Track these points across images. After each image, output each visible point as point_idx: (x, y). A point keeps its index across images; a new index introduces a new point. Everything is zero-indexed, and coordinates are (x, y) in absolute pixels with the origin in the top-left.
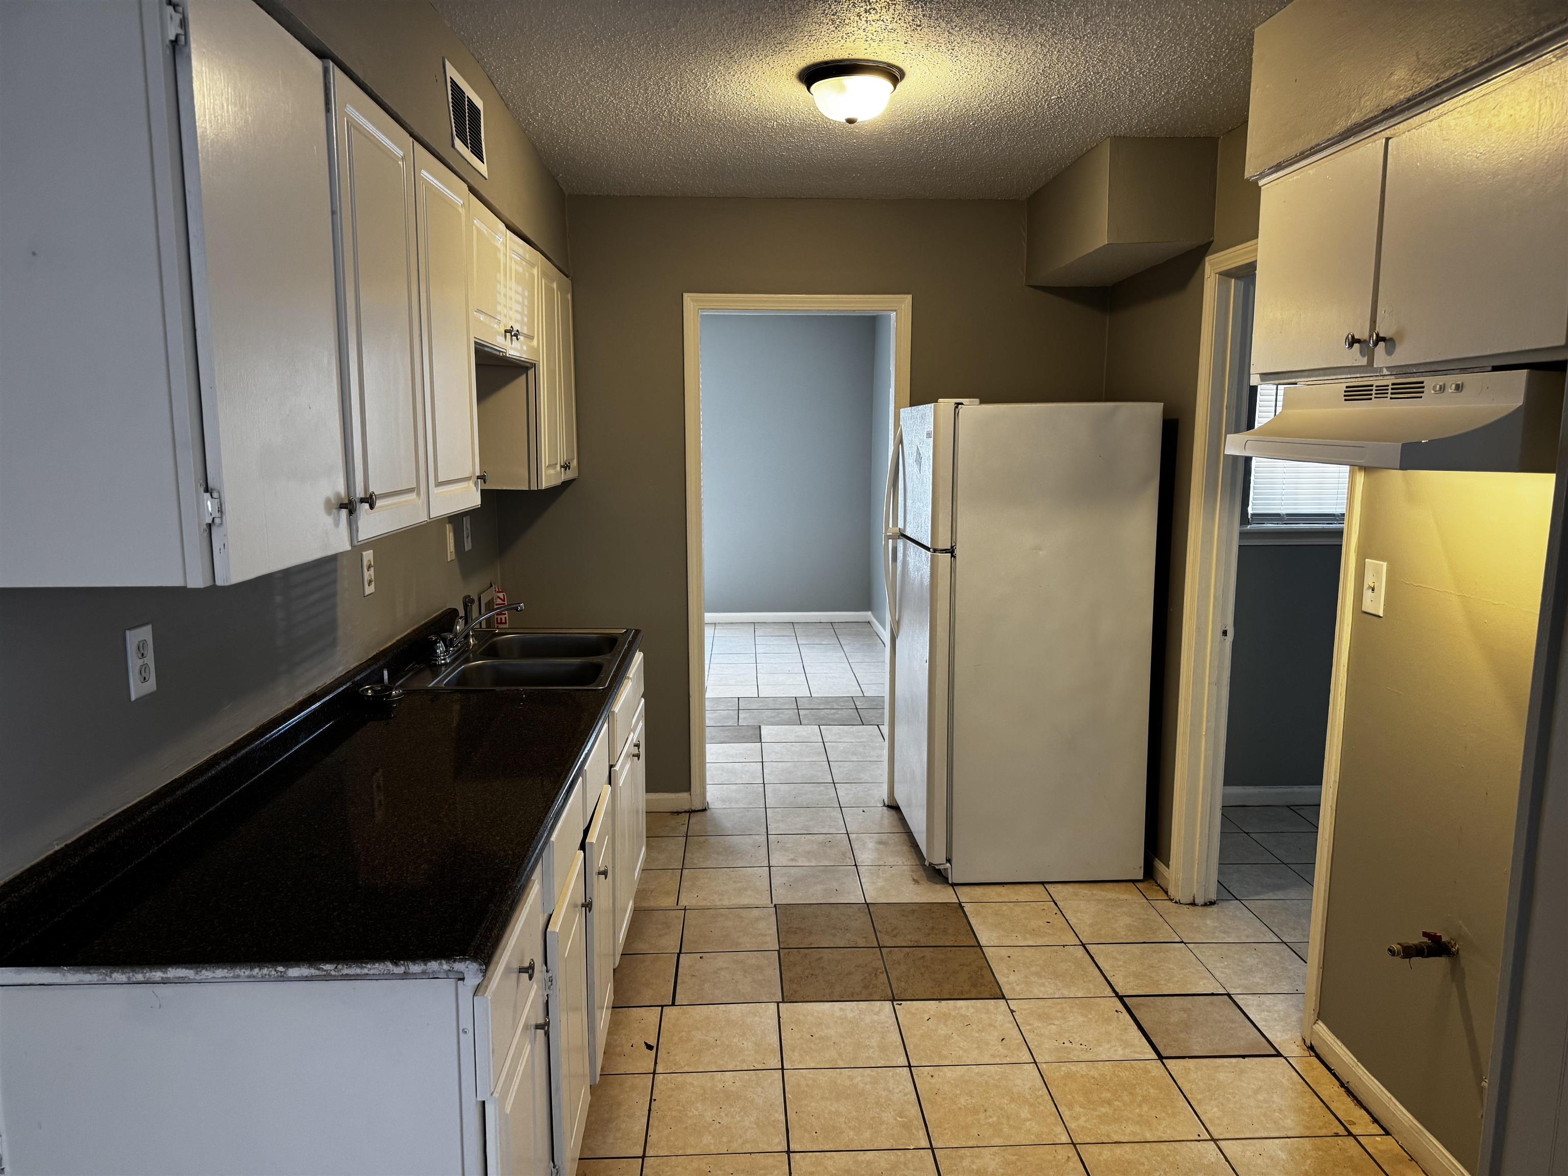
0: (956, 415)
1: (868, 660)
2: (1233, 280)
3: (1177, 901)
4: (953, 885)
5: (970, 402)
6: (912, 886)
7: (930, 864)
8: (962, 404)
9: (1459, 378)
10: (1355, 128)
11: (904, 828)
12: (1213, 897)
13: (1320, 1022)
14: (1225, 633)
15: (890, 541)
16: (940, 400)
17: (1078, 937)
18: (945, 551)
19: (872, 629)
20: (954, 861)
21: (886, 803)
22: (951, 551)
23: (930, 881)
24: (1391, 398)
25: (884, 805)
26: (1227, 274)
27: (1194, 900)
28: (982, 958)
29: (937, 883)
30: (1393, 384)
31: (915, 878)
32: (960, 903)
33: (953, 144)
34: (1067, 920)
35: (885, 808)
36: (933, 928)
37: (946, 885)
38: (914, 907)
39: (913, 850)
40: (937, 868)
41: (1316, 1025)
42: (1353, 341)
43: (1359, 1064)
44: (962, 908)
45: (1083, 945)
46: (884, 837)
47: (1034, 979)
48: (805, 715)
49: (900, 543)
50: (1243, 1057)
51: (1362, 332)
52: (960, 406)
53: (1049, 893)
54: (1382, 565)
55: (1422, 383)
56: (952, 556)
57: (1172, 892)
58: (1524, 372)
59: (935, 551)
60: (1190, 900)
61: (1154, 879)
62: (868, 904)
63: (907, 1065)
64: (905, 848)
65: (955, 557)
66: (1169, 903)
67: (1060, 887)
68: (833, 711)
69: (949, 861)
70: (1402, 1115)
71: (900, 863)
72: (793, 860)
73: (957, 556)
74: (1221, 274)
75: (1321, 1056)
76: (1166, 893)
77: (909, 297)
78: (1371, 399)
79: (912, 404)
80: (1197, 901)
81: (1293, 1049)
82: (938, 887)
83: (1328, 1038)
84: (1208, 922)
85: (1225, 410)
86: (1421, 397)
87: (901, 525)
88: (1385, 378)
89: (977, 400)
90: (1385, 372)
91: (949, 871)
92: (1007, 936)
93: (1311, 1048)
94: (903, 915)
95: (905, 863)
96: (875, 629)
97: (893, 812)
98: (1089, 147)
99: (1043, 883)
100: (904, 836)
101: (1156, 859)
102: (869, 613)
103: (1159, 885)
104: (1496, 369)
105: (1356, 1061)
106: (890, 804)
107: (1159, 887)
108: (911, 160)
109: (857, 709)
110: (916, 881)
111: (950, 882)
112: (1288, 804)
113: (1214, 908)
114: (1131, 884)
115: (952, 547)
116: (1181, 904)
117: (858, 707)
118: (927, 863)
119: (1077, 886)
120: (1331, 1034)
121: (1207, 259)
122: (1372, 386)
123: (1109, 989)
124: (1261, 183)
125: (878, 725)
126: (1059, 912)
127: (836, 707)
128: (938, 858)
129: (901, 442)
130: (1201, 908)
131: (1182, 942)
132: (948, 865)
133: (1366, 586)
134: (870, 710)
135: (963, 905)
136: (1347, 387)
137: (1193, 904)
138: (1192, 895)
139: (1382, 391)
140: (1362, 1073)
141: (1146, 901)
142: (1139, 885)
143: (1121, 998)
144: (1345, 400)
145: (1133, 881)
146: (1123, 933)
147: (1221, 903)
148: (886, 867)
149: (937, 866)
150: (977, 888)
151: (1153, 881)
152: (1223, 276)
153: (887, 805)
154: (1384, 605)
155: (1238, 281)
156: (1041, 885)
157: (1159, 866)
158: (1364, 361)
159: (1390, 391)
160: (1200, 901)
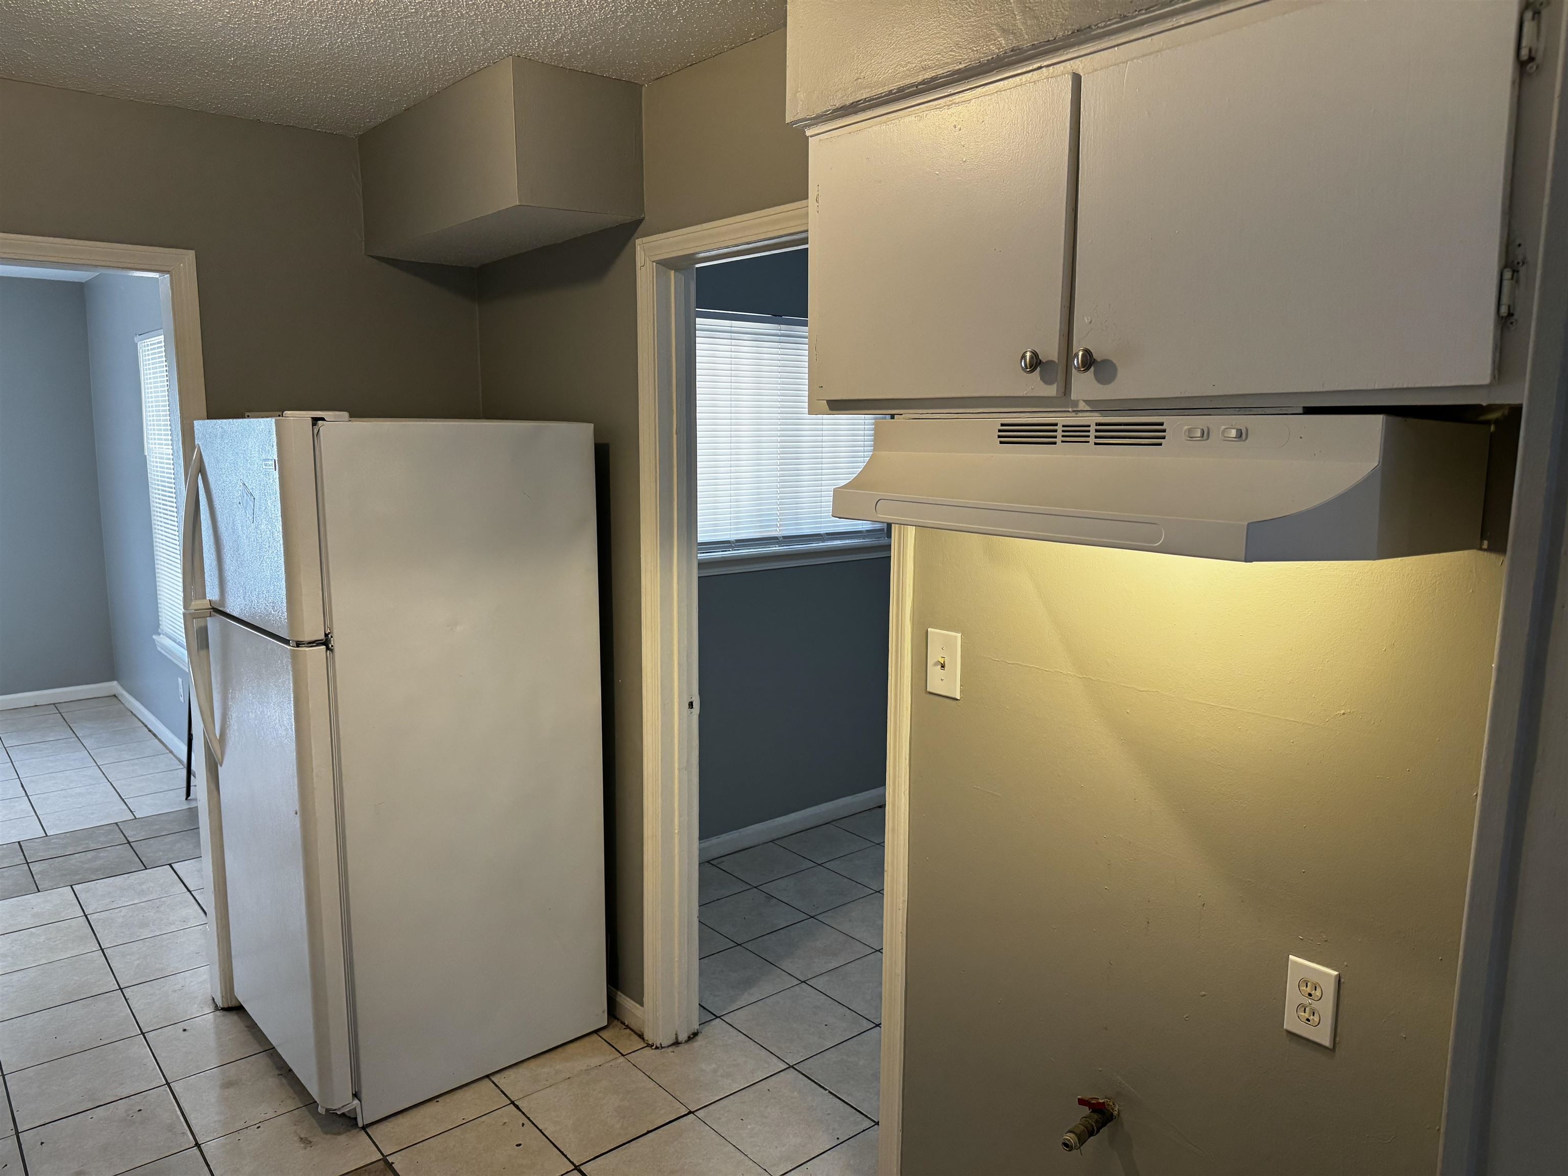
0: (316, 436)
1: (128, 757)
2: (672, 272)
3: (659, 1045)
4: (364, 1128)
5: (335, 416)
6: (302, 1153)
7: (327, 1110)
8: (323, 419)
9: (1244, 421)
11: (259, 1043)
12: (695, 1027)
14: (691, 705)
16: (287, 413)
17: (565, 1156)
18: (312, 643)
19: (122, 706)
20: (364, 1095)
21: (220, 1004)
22: (326, 642)
23: (326, 1133)
24: (1096, 444)
25: (217, 1008)
26: (667, 264)
27: (677, 1038)
29: (339, 1134)
30: (1097, 424)
31: (302, 1136)
32: (384, 1159)
34: (541, 1131)
35: (218, 1013)
37: (354, 1131)
39: (284, 1081)
40: (339, 1113)
44: (390, 1165)
45: (577, 1168)
46: (232, 1070)
48: (42, 872)
49: (214, 624)
52: (320, 422)
53: (502, 1091)
55: (1162, 424)
56: (328, 648)
57: (649, 1036)
58: (1379, 419)
59: (298, 644)
60: (672, 1039)
61: (618, 1020)
64: (272, 1081)
65: (332, 650)
66: (648, 1052)
67: (510, 1072)
68: (90, 855)
69: (356, 1095)
71: (271, 1114)
73: (336, 649)
74: (659, 263)
76: (641, 1036)
77: (191, 254)
78: (1055, 443)
79: (210, 416)
80: (680, 1039)
82: (343, 1139)
84: (703, 1066)
86: (1160, 444)
88: (1080, 414)
89: (345, 414)
90: (1082, 406)
91: (358, 1110)
95: (279, 1111)
96: (127, 705)
97: (233, 1018)
99: (488, 1076)
100: (263, 1060)
101: (619, 993)
102: (115, 683)
103: (628, 1027)
104: (1309, 411)
106: (226, 1006)
107: (628, 1031)
109: (129, 843)
110: (306, 1142)
111: (360, 1124)
113: (699, 1041)
114: (595, 1037)
115: (326, 635)
116: (662, 1048)
117: (131, 839)
118: (321, 1110)
119: (533, 1064)
121: (638, 241)
122: (1056, 425)
124: (808, 133)
125: (170, 865)
126: (526, 1120)
127: (93, 846)
128: (338, 1098)
129: (202, 470)
130: (686, 1046)
131: (690, 1112)
132: (356, 1102)
133: (930, 662)
134: (152, 841)
135: (390, 1159)
136: (1002, 425)
137: (677, 1043)
138: (675, 1033)
139: (1076, 434)
141: (622, 1059)
142: (605, 1034)
144: (1001, 443)
145: (596, 1032)
146: (618, 1126)
147: (707, 1030)
148: (249, 1131)
149: (339, 1109)
150: (401, 1119)
151: (619, 1023)
152: (661, 267)
153: (223, 1009)
154: (961, 685)
155: (677, 274)
156: (487, 1080)
157: (626, 1002)
158: (1051, 391)
159: (1093, 434)
160: (683, 1037)
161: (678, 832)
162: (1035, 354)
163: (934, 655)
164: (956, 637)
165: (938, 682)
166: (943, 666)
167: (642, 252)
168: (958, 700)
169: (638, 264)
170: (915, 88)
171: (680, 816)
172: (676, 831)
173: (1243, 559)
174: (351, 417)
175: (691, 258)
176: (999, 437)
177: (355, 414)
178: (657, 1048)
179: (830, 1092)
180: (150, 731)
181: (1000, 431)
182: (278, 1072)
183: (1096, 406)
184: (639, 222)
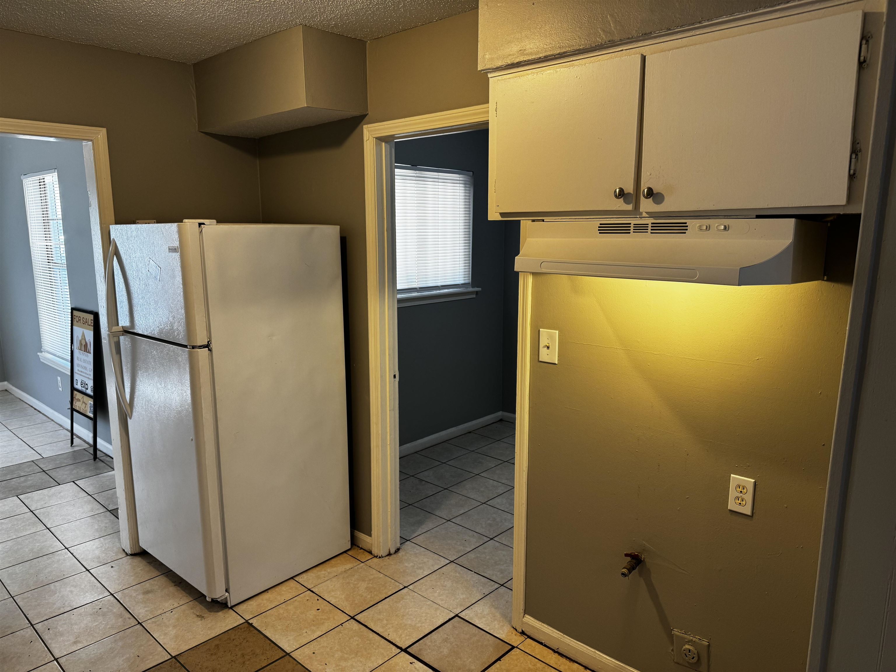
0: (200, 233)
1: (27, 424)
2: (383, 144)
4: (231, 608)
5: (210, 222)
6: (200, 622)
7: (212, 599)
9: (726, 222)
11: (161, 569)
12: (398, 545)
13: (526, 616)
14: (395, 376)
16: (186, 220)
17: (345, 613)
18: (201, 347)
19: (13, 396)
20: (231, 590)
21: (129, 552)
22: (208, 346)
23: (211, 612)
24: (651, 233)
25: (128, 554)
26: (380, 139)
27: (390, 552)
28: (296, 665)
29: (218, 612)
30: (652, 224)
31: (198, 614)
32: (247, 621)
34: (328, 602)
35: (128, 557)
36: (243, 655)
37: (227, 610)
38: (217, 642)
39: (179, 588)
40: (218, 600)
41: (525, 618)
43: (565, 636)
44: (251, 625)
45: (353, 618)
46: (147, 585)
47: (343, 664)
49: (124, 339)
50: (499, 659)
52: (204, 226)
53: (302, 585)
55: (686, 223)
56: (209, 350)
57: (375, 551)
58: (793, 220)
59: (193, 347)
61: (355, 545)
62: (174, 657)
64: (172, 589)
65: (212, 351)
66: (375, 560)
67: (304, 575)
69: (227, 591)
70: (607, 660)
71: (176, 605)
73: (214, 350)
74: (377, 138)
75: (532, 636)
76: (370, 552)
77: (104, 130)
78: (630, 233)
79: (119, 223)
81: (516, 640)
82: (220, 614)
83: (537, 624)
86: (685, 233)
87: (126, 323)
88: (643, 219)
89: (214, 221)
90: (644, 215)
91: (228, 598)
92: (300, 635)
93: (523, 633)
94: (212, 654)
95: (181, 603)
97: (139, 559)
99: (292, 578)
101: (356, 531)
102: (6, 383)
103: (361, 548)
104: (758, 217)
106: (134, 553)
107: (363, 550)
109: (44, 471)
110: (201, 617)
111: (229, 606)
113: (401, 553)
114: (345, 555)
115: (208, 342)
116: (383, 557)
118: (208, 599)
119: (315, 570)
121: (364, 126)
122: (630, 224)
123: (394, 648)
124: (490, 75)
125: (73, 482)
126: (319, 598)
128: (219, 593)
131: (405, 587)
132: (227, 594)
135: (250, 621)
136: (600, 224)
137: (389, 554)
138: (388, 549)
139: (641, 228)
140: (569, 641)
141: (362, 564)
142: (350, 553)
143: (405, 650)
144: (600, 233)
145: (345, 552)
146: (369, 596)
147: (404, 547)
148: (167, 614)
149: (219, 598)
150: (250, 602)
151: (356, 547)
152: (378, 140)
153: (131, 555)
154: (558, 357)
155: (386, 144)
156: (292, 580)
157: (362, 536)
158: (630, 207)
159: (650, 228)
160: (392, 551)
161: (390, 443)
162: (621, 190)
163: (544, 341)
164: (556, 333)
165: (545, 356)
166: (548, 348)
167: (368, 133)
168: (555, 364)
169: (365, 139)
170: (554, 57)
171: (390, 435)
172: (389, 443)
173: (737, 284)
174: (217, 222)
175: (393, 137)
176: (599, 230)
178: (380, 557)
179: (475, 572)
180: (35, 409)
181: (599, 227)
182: (173, 584)
183: (651, 215)
184: (365, 116)
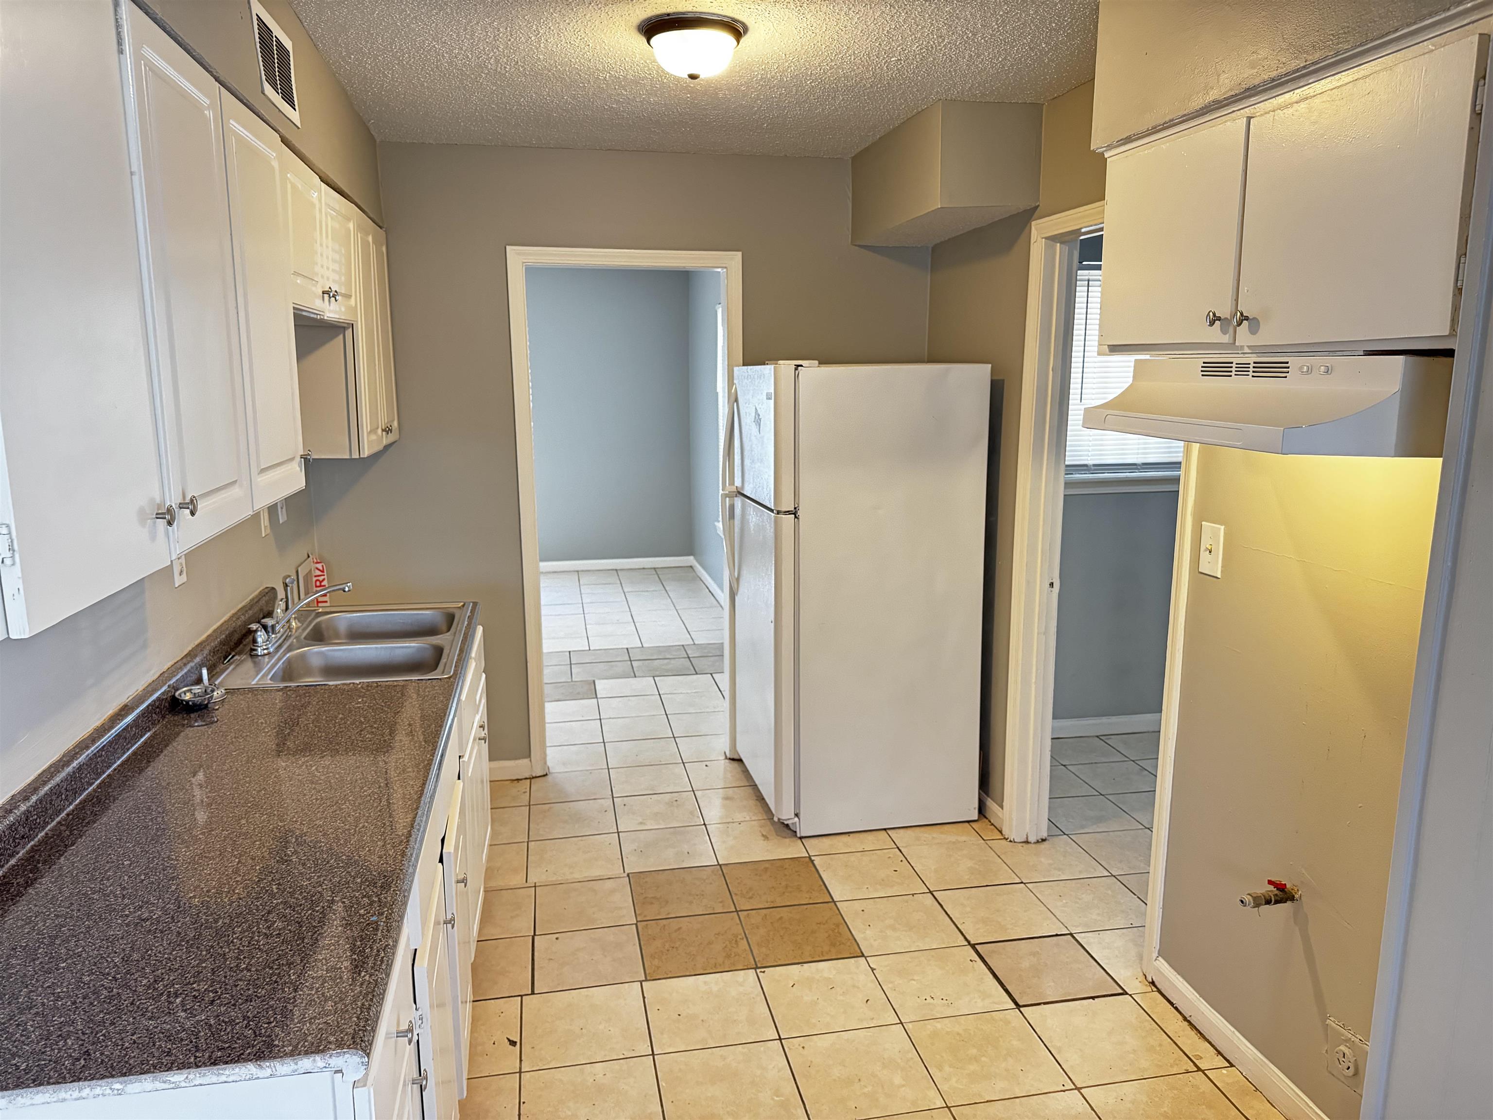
0: (796, 377)
2: (1058, 244)
4: (801, 838)
5: (810, 364)
6: (762, 842)
7: (779, 819)
8: (801, 366)
9: (1329, 360)
10: (1213, 105)
11: (748, 780)
12: (1044, 835)
13: (1160, 958)
14: (1052, 585)
15: (727, 499)
16: (781, 362)
17: (925, 884)
18: (787, 513)
19: (695, 573)
20: (801, 816)
21: (728, 756)
22: (795, 513)
23: (778, 836)
24: (1253, 376)
25: (726, 758)
26: (1053, 239)
27: (1027, 839)
28: (837, 914)
29: (785, 838)
30: (1255, 363)
31: (764, 834)
32: (810, 857)
33: (787, 102)
34: (913, 867)
35: (727, 761)
36: (787, 887)
37: (795, 839)
38: (767, 865)
39: (759, 803)
40: (786, 822)
41: (1157, 961)
42: (1214, 319)
43: (1201, 999)
44: (812, 861)
45: (931, 892)
46: (730, 792)
47: (889, 933)
48: (639, 667)
49: (738, 502)
50: (1093, 998)
51: (1224, 311)
52: (799, 368)
53: (892, 840)
54: (1220, 529)
55: (1287, 363)
56: (796, 517)
57: (1006, 831)
58: (1401, 358)
59: (778, 512)
60: (1024, 839)
61: (987, 818)
62: (720, 866)
63: (778, 1038)
64: (752, 802)
65: (798, 518)
66: (1004, 842)
67: (902, 831)
68: (665, 661)
69: (797, 815)
70: (1246, 1049)
71: (748, 818)
72: (641, 823)
73: (800, 517)
74: (1046, 238)
75: (1163, 991)
76: (1001, 832)
77: (739, 254)
78: (1231, 376)
79: (745, 364)
80: (1030, 840)
81: (1134, 986)
82: (787, 840)
83: (1170, 974)
84: (1043, 860)
85: (1051, 372)
86: (1286, 377)
87: (738, 482)
88: (1247, 355)
89: (817, 362)
90: (1247, 350)
91: (798, 825)
92: (859, 889)
93: (1153, 983)
94: (756, 875)
95: (753, 818)
96: (698, 572)
97: (735, 765)
98: (920, 109)
99: (885, 829)
100: (749, 790)
101: (987, 797)
102: (692, 558)
103: (992, 824)
104: (1367, 353)
105: (1198, 996)
106: (732, 757)
107: (992, 827)
108: (743, 117)
109: (689, 657)
110: (766, 837)
111: (798, 835)
112: (1098, 734)
113: (1045, 845)
114: (967, 824)
115: (795, 508)
116: (1015, 842)
117: (690, 656)
118: (776, 819)
119: (918, 829)
120: (1172, 970)
121: (1033, 223)
122: (1232, 363)
123: (962, 938)
124: (1106, 156)
125: (711, 674)
126: (904, 859)
127: (668, 656)
128: (786, 813)
129: (736, 400)
130: (1033, 846)
131: (1022, 883)
132: (796, 819)
133: (1202, 549)
134: (702, 659)
135: (813, 858)
136: (1204, 363)
137: (1027, 842)
138: (1026, 835)
139: (1242, 369)
140: (1204, 1008)
141: (983, 841)
142: (974, 825)
143: (973, 946)
144: (1203, 375)
145: (968, 822)
146: (967, 877)
147: (1052, 840)
148: (734, 824)
149: (786, 820)
150: (824, 839)
151: (987, 821)
152: (1048, 241)
153: (730, 759)
154: (1222, 567)
155: (1062, 245)
156: (884, 832)
157: (990, 804)
158: (1226, 339)
159: (1251, 369)
160: (1032, 839)
162: (1213, 314)
163: (1206, 542)
165: (1207, 564)
166: (1210, 552)
167: (1036, 232)
168: (1218, 578)
169: (1032, 241)
171: (1038, 669)
174: (820, 363)
175: (1078, 232)
176: (1202, 371)
177: (823, 362)
178: (1011, 841)
179: (1138, 897)
180: (710, 591)
181: (1202, 367)
182: (755, 798)
183: (1255, 350)
184: (1037, 207)
